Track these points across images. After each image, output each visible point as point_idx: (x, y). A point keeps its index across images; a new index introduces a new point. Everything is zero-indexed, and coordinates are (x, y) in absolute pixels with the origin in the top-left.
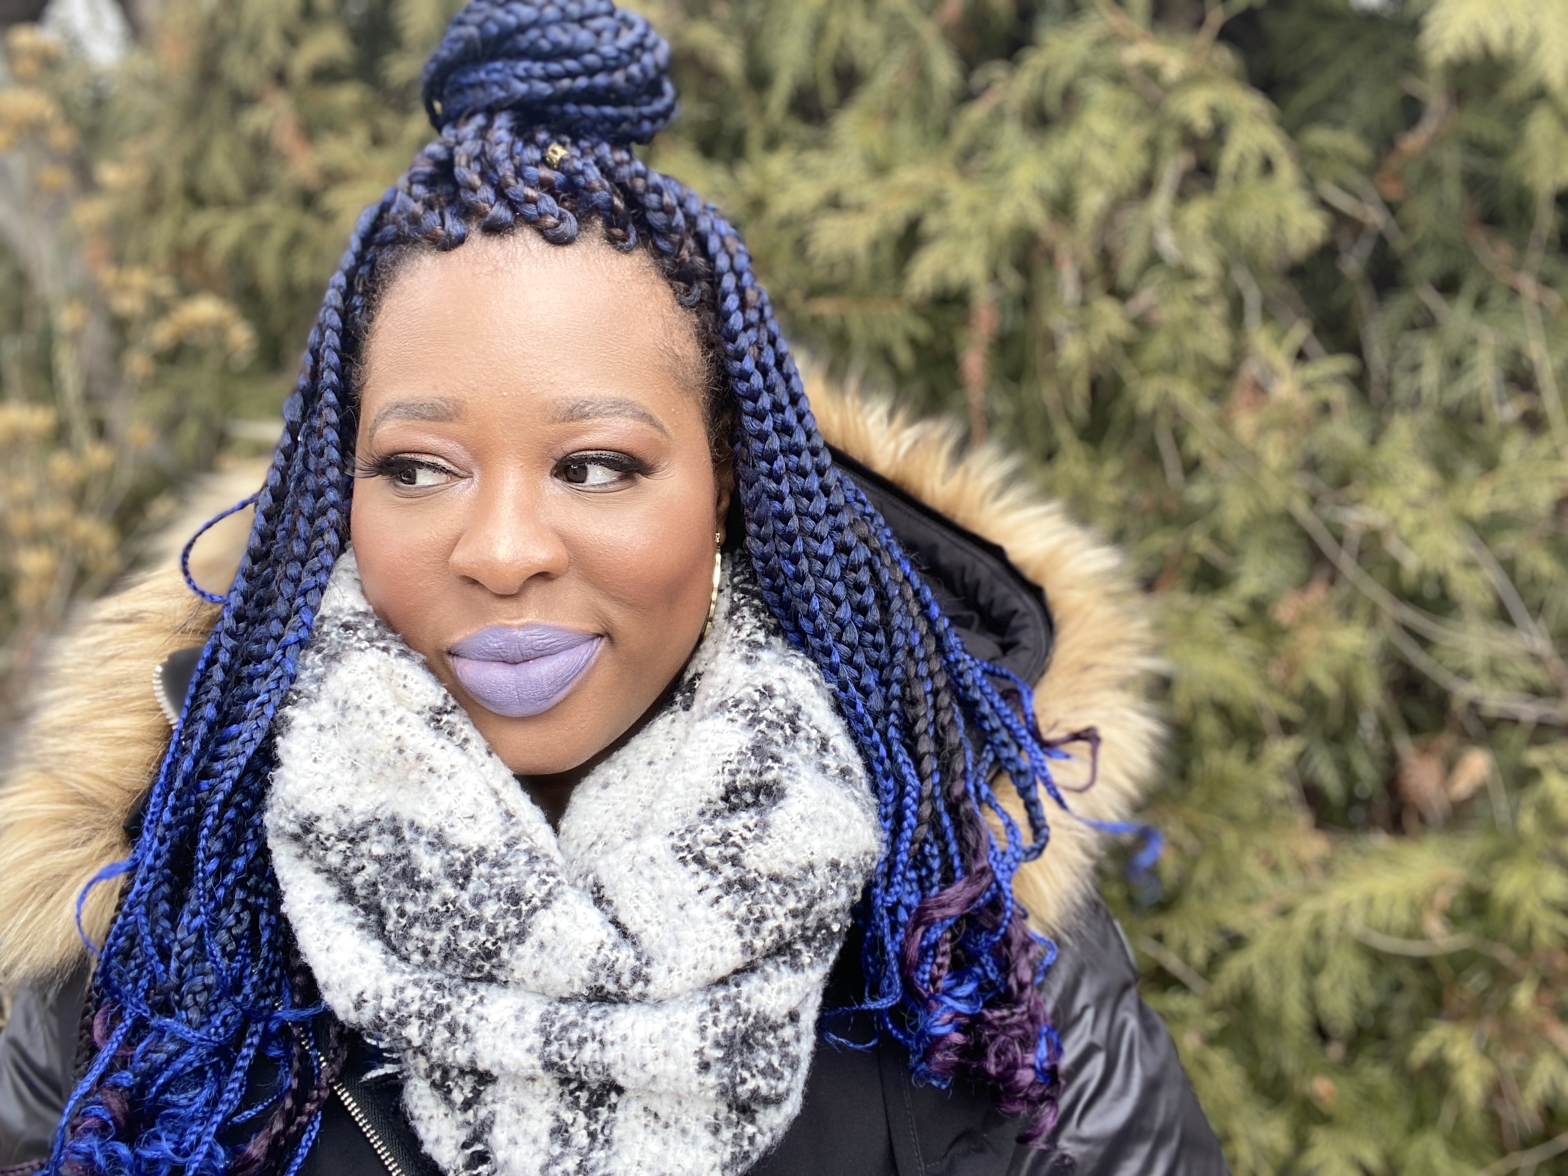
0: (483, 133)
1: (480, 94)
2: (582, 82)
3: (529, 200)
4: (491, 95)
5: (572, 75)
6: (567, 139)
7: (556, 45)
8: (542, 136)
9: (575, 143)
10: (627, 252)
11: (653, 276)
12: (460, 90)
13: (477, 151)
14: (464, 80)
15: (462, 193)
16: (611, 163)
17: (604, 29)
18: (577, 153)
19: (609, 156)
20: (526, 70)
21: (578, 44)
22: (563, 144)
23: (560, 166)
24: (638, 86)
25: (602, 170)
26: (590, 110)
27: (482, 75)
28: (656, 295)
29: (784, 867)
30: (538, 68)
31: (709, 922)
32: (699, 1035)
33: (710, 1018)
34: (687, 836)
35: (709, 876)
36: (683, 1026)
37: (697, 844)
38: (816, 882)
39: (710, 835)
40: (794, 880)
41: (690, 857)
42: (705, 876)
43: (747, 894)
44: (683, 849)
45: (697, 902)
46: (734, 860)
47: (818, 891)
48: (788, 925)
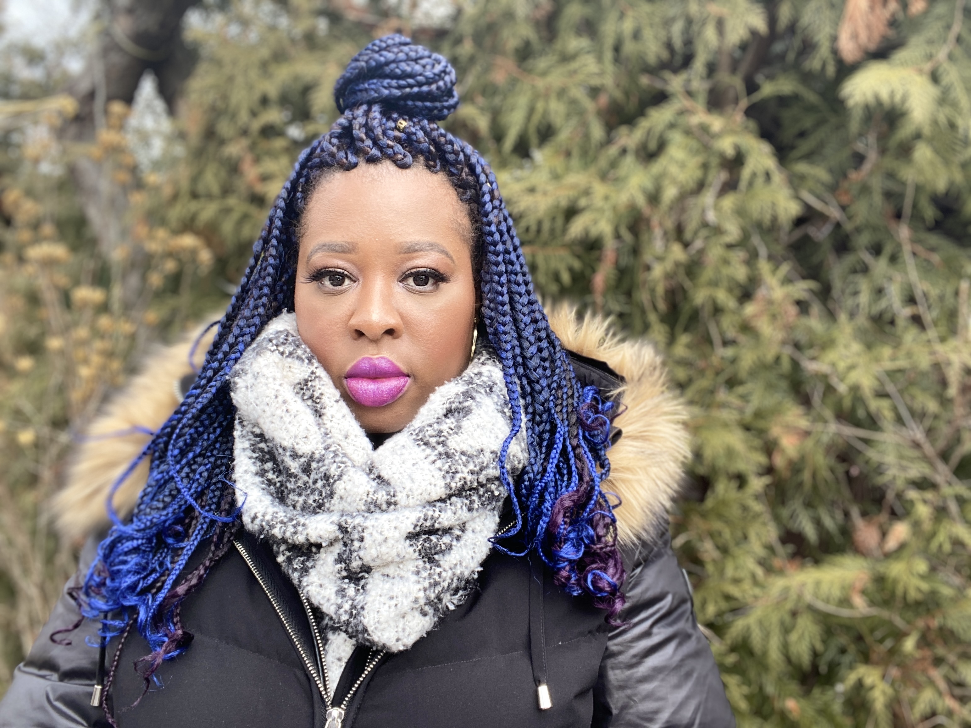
0: (367, 113)
1: (365, 94)
2: (416, 89)
3: (389, 146)
4: (371, 95)
5: (411, 86)
6: (407, 117)
7: (403, 72)
8: (395, 116)
9: (411, 119)
10: (436, 173)
11: (448, 185)
12: (354, 92)
13: (364, 122)
14: (357, 88)
15: (356, 142)
16: (429, 130)
17: (427, 64)
18: (412, 124)
19: (427, 126)
20: (388, 83)
21: (414, 71)
22: (405, 120)
23: (403, 131)
24: (443, 92)
25: (424, 133)
26: (419, 104)
27: (366, 86)
28: (449, 194)
30: (394, 83)
31: (430, 471)
32: (413, 526)
33: (421, 521)
34: (420, 434)
35: (431, 451)
36: (407, 518)
37: (425, 437)
38: (485, 459)
39: (432, 433)
40: (473, 455)
41: (422, 443)
42: (429, 451)
43: (449, 460)
44: (418, 440)
45: (424, 463)
46: (443, 443)
47: (485, 463)
48: (469, 478)
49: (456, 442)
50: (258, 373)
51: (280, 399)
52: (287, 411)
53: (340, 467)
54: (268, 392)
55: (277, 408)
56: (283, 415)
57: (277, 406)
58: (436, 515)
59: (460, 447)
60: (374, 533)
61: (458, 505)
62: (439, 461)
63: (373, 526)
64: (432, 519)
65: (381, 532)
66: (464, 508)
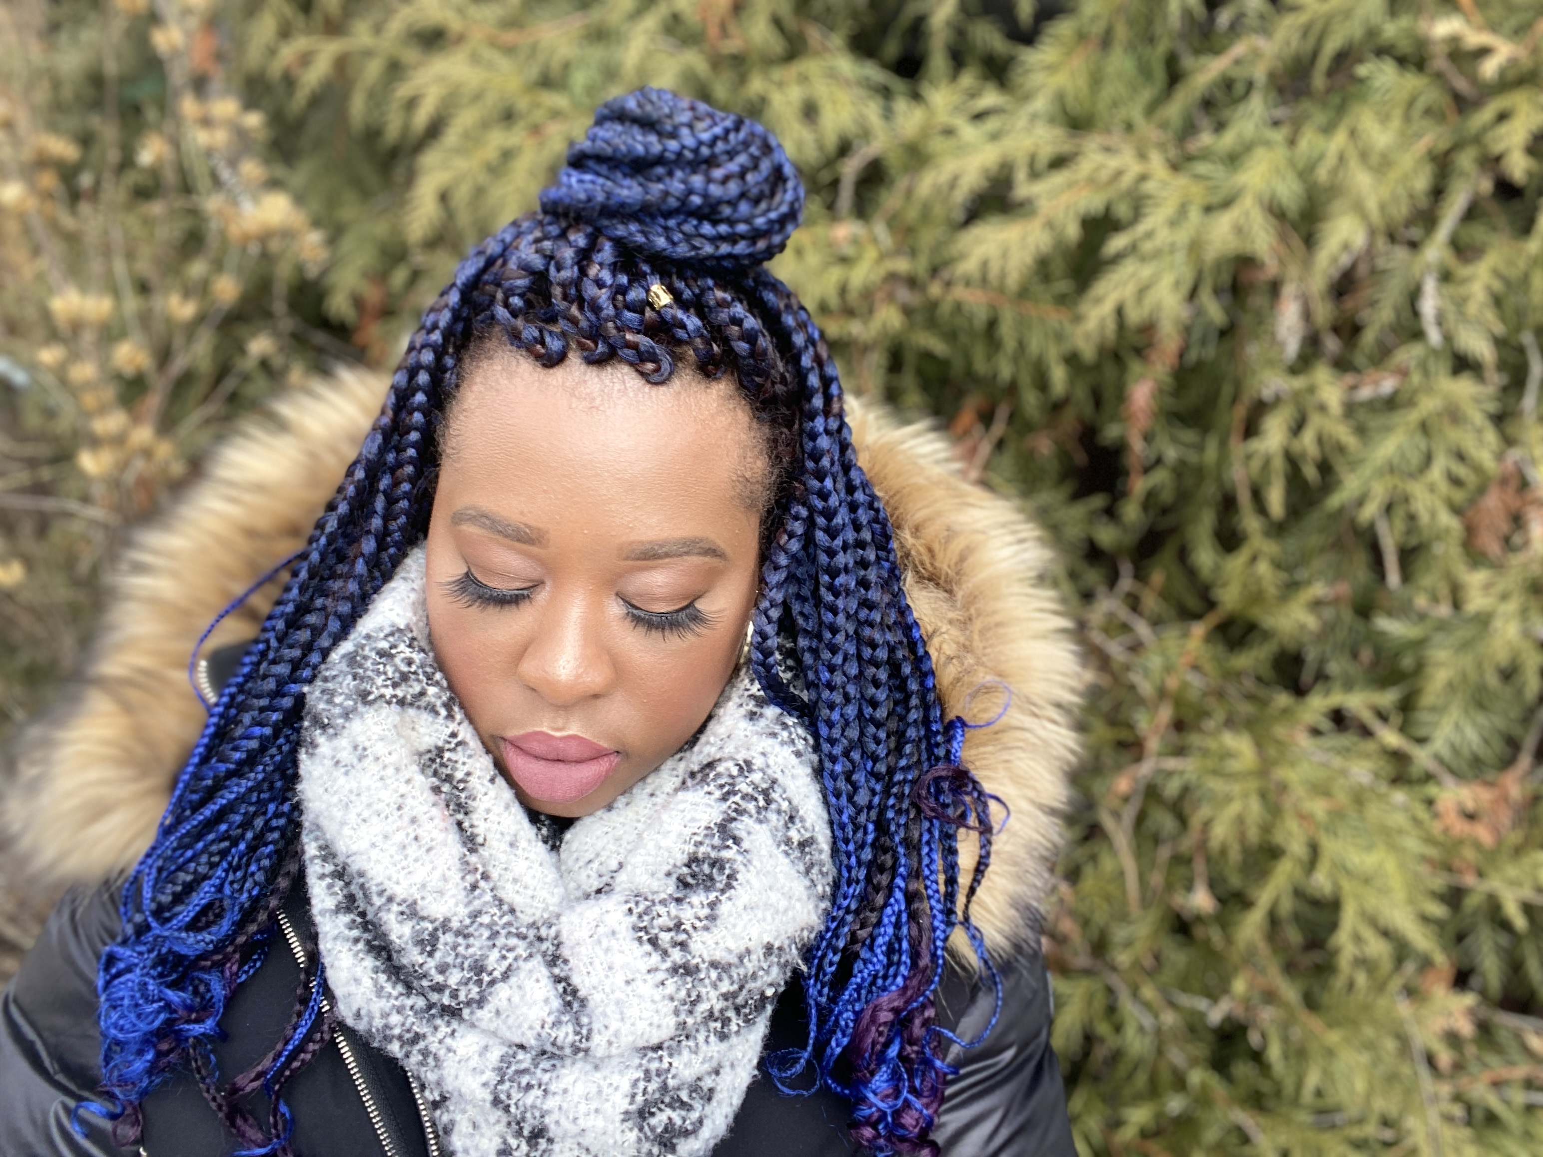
3: (629, 345)
29: (724, 954)
31: (653, 1001)
32: (628, 1100)
33: (642, 1085)
34: (646, 918)
35: (659, 958)
36: (617, 1089)
37: (653, 928)
38: (750, 966)
39: (664, 921)
40: (730, 965)
41: (645, 938)
42: (656, 958)
43: (689, 979)
44: (641, 929)
45: (645, 981)
46: (683, 945)
47: (750, 974)
48: (718, 1005)
49: (704, 943)
50: (365, 749)
51: (406, 813)
52: (416, 837)
54: (383, 794)
55: (398, 828)
56: (406, 843)
57: (399, 824)
58: (665, 1065)
59: (712, 952)
60: (563, 1121)
61: (701, 1037)
62: (671, 980)
63: (560, 1108)
64: (658, 1075)
65: (576, 1119)
66: (712, 1038)
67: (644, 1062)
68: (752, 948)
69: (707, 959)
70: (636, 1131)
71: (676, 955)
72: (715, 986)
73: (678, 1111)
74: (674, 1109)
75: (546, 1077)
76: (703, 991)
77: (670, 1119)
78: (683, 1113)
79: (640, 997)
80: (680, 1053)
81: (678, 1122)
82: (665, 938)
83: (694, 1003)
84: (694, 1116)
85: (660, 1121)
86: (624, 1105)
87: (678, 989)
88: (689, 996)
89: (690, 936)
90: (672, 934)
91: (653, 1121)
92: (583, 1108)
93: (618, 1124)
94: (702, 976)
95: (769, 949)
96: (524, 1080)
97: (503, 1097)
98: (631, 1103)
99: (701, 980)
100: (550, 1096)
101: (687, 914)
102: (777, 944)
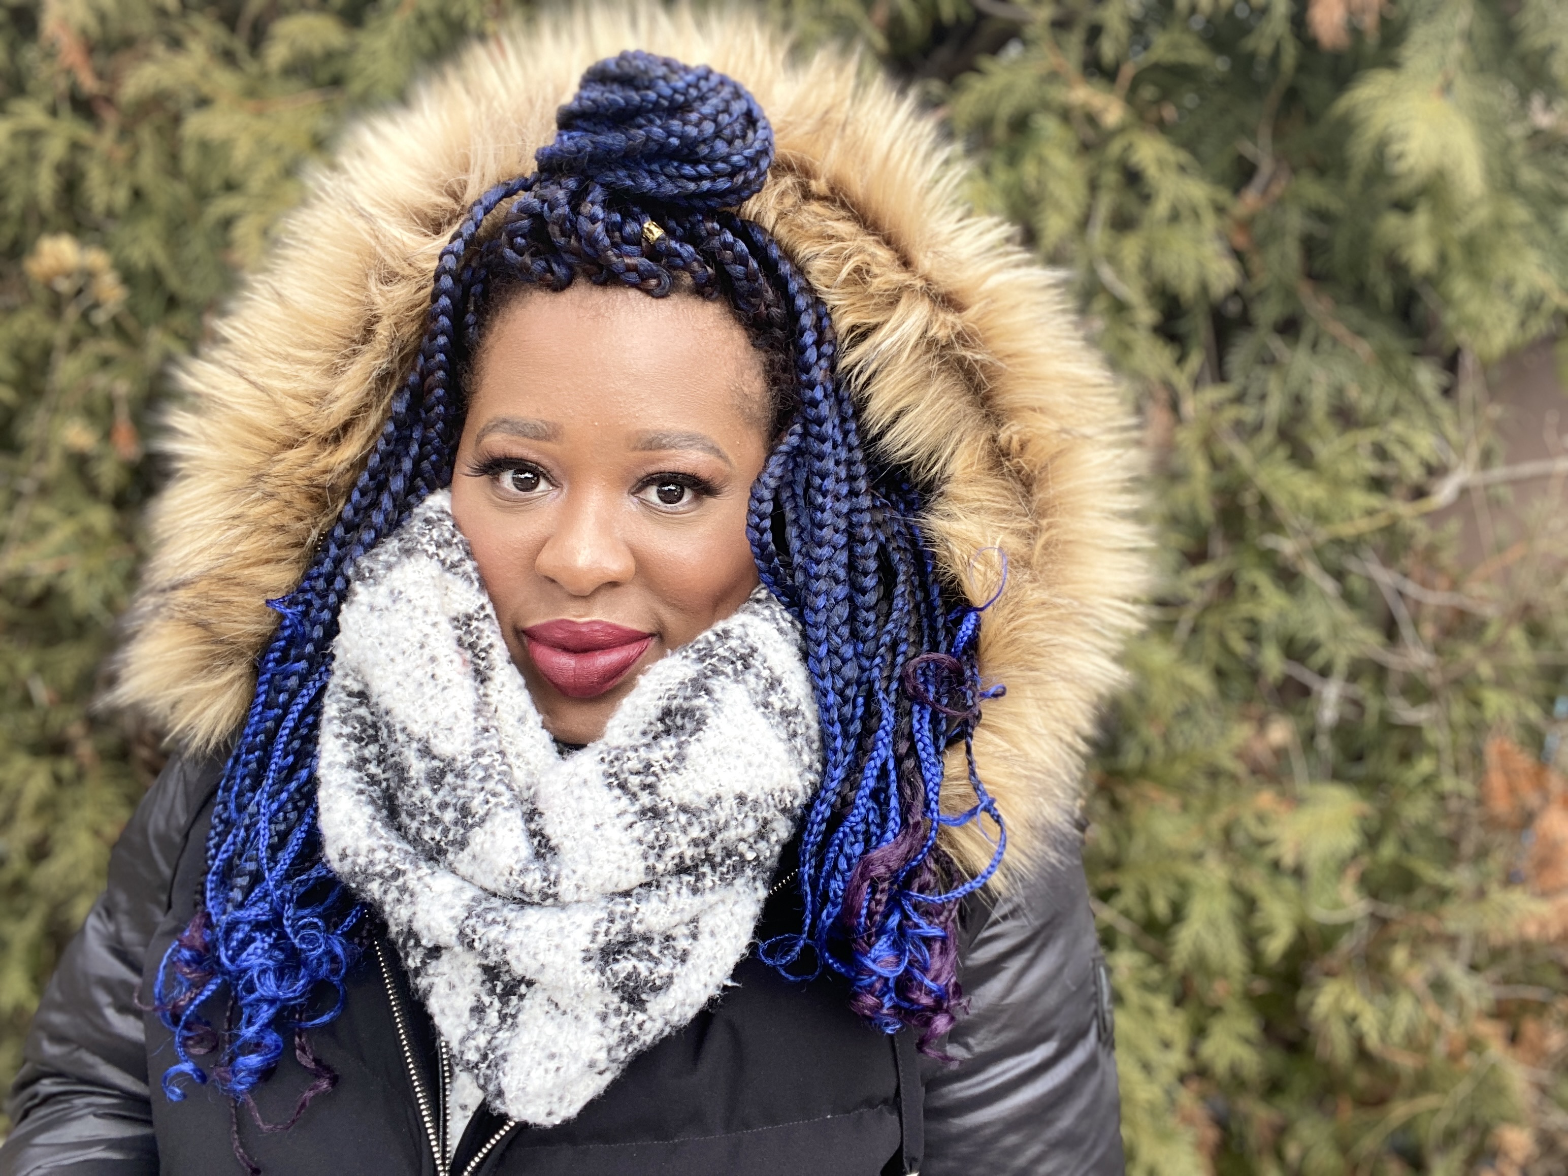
3: (629, 269)
29: (694, 798)
31: (621, 845)
32: (589, 938)
33: (604, 926)
34: (616, 763)
35: (628, 802)
36: (579, 926)
37: (623, 772)
38: (721, 814)
39: (635, 765)
40: (701, 810)
41: (616, 783)
42: (625, 801)
43: (658, 822)
44: (610, 775)
45: (614, 825)
46: (650, 788)
47: (722, 822)
48: (689, 852)
49: (673, 785)
50: (400, 593)
51: (427, 652)
52: (433, 676)
53: (487, 802)
54: (409, 633)
55: (418, 667)
56: (424, 680)
57: (419, 662)
58: (632, 909)
59: (680, 795)
60: (523, 956)
61: (672, 888)
62: (639, 824)
63: (521, 943)
64: (623, 917)
65: (535, 954)
66: (684, 890)
67: (610, 905)
68: (722, 795)
69: (676, 801)
70: (597, 974)
71: (645, 799)
72: (685, 832)
73: (645, 963)
74: (641, 960)
75: (511, 916)
76: (673, 835)
77: (635, 967)
78: (651, 965)
79: (608, 839)
80: (648, 900)
81: (644, 973)
82: (634, 781)
83: (662, 848)
84: (663, 970)
85: (624, 968)
86: (585, 942)
87: (647, 832)
88: (657, 839)
89: (659, 780)
90: (642, 777)
91: (616, 967)
92: (543, 944)
93: (579, 962)
94: (671, 819)
95: (741, 799)
96: (490, 917)
97: (468, 931)
98: (592, 942)
99: (669, 823)
100: (512, 933)
101: (656, 755)
102: (751, 797)
